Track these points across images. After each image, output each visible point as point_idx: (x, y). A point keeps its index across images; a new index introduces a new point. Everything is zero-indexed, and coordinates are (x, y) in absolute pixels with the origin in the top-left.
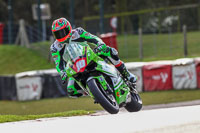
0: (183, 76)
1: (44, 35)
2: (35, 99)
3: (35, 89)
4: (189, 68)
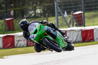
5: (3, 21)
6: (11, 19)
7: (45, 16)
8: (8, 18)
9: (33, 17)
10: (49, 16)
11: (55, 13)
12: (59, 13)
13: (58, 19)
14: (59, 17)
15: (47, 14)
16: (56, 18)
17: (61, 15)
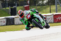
0: (49, 19)
1: (7, 6)
2: (4, 25)
3: (4, 23)
4: (51, 16)
5: (22, 7)
6: (28, 6)
7: (49, 5)
8: (26, 5)
9: (42, 5)
10: (51, 5)
11: (55, 3)
12: (58, 3)
13: (57, 6)
14: (58, 6)
15: (50, 3)
16: (56, 6)
17: (59, 4)
